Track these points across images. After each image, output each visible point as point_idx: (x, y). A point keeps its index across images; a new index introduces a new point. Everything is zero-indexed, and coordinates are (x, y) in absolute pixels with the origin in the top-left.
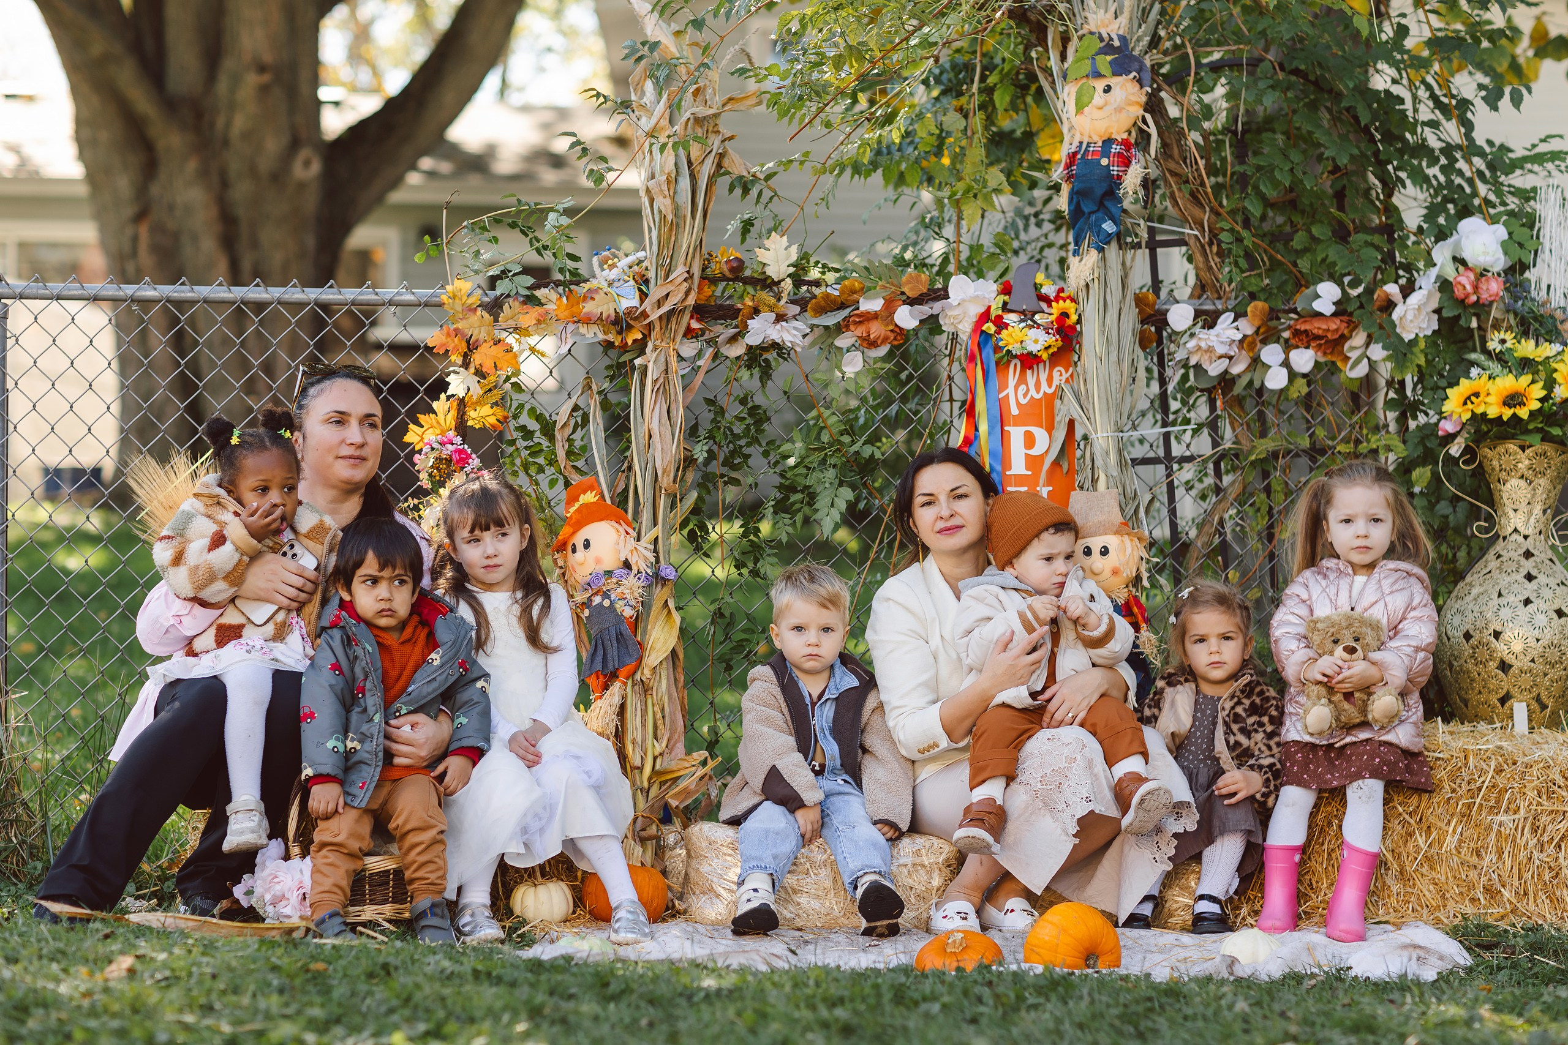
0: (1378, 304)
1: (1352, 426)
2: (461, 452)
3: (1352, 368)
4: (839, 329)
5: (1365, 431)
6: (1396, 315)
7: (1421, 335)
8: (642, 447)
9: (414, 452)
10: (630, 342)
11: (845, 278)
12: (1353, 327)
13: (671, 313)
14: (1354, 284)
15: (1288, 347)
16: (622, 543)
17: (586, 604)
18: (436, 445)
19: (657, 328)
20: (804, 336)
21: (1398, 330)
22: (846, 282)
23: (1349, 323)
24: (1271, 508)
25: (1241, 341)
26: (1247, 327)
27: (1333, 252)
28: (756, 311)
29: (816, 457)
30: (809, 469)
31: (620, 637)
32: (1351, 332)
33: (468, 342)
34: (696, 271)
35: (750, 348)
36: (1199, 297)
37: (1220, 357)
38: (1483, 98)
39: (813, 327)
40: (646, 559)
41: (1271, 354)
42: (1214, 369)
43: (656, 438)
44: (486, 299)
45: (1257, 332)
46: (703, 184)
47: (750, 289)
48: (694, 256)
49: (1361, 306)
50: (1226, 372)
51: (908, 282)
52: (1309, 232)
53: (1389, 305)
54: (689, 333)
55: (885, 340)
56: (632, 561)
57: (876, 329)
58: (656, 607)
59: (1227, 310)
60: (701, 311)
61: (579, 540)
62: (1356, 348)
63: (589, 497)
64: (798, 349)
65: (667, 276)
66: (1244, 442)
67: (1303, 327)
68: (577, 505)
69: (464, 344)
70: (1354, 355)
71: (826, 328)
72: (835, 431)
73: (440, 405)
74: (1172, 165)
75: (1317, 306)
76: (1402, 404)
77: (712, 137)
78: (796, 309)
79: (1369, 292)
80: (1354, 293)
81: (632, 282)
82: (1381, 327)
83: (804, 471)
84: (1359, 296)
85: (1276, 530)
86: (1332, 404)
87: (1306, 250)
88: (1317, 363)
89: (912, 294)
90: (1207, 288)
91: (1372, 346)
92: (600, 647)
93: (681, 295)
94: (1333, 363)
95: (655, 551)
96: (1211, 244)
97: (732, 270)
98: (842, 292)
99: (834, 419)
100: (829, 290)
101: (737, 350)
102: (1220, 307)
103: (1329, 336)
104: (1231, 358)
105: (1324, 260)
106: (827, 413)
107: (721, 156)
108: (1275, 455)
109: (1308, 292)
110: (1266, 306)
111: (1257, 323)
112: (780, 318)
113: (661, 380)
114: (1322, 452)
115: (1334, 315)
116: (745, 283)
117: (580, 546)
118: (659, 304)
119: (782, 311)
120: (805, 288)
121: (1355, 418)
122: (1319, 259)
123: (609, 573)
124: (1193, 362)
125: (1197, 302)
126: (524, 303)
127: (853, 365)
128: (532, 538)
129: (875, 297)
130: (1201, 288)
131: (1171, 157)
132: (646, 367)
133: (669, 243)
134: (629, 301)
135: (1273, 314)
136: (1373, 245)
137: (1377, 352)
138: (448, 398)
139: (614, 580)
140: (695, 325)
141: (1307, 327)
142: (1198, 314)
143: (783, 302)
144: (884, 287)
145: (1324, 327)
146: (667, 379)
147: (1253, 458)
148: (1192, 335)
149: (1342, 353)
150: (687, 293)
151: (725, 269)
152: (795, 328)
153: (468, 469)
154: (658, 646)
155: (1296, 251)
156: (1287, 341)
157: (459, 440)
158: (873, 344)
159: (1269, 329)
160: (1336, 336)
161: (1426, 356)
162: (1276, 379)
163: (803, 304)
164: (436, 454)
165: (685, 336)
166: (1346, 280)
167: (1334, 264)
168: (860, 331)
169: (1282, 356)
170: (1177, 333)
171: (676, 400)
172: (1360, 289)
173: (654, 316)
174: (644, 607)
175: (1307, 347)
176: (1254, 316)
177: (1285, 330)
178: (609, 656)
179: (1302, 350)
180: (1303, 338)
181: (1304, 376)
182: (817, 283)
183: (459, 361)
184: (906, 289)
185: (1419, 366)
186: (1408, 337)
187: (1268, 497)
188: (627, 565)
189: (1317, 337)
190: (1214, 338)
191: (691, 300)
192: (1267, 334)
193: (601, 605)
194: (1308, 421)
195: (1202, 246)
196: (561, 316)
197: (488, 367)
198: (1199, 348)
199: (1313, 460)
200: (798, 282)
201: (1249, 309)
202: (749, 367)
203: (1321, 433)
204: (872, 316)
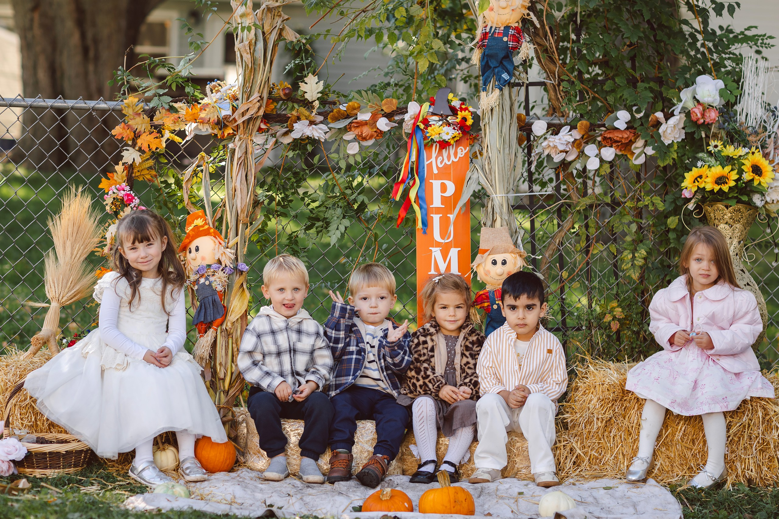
0: (651, 123)
1: (635, 191)
2: (128, 195)
3: (636, 159)
4: (346, 129)
5: (642, 194)
6: (661, 131)
7: (675, 141)
8: (230, 196)
9: (105, 193)
10: (226, 135)
11: (350, 100)
12: (637, 136)
13: (249, 120)
14: (638, 111)
15: (600, 146)
16: (217, 250)
17: (197, 282)
18: (115, 191)
19: (242, 128)
20: (326, 133)
21: (662, 139)
22: (350, 103)
23: (634, 133)
24: (588, 236)
25: (573, 142)
26: (576, 135)
27: (627, 93)
28: (299, 119)
29: (330, 202)
30: (327, 208)
31: (214, 301)
32: (636, 139)
33: (135, 132)
34: (265, 95)
35: (295, 139)
36: (552, 115)
37: (561, 151)
38: (713, 9)
39: (330, 129)
40: (230, 258)
41: (591, 150)
42: (557, 158)
43: (238, 192)
44: (147, 108)
45: (582, 138)
46: (270, 46)
47: (296, 106)
48: (264, 87)
49: (642, 125)
50: (564, 159)
51: (386, 104)
52: (614, 80)
53: (658, 124)
54: (260, 130)
55: (371, 137)
56: (222, 260)
57: (366, 131)
58: (236, 287)
59: (566, 124)
60: (267, 118)
61: (193, 246)
62: (638, 148)
63: (199, 222)
64: (323, 141)
65: (248, 98)
66: (574, 198)
67: (608, 136)
68: (193, 225)
69: (132, 134)
70: (637, 152)
71: (339, 129)
72: (342, 187)
73: (119, 168)
74: (538, 40)
75: (617, 124)
76: (664, 180)
77: (277, 18)
78: (321, 118)
79: (647, 116)
80: (638, 116)
81: (228, 101)
82: (652, 137)
83: (324, 209)
84: (641, 118)
85: (591, 249)
86: (624, 178)
87: (613, 91)
88: (616, 155)
89: (387, 110)
90: (556, 110)
91: (647, 148)
92: (203, 307)
93: (255, 109)
94: (626, 155)
95: (236, 254)
96: (559, 85)
97: (285, 95)
98: (348, 109)
99: (342, 180)
100: (341, 107)
101: (287, 140)
102: (563, 122)
103: (623, 141)
104: (567, 152)
105: (621, 97)
106: (338, 176)
107: (281, 30)
108: (591, 206)
109: (612, 115)
110: (588, 123)
111: (583, 133)
112: (312, 123)
113: (243, 158)
114: (619, 204)
115: (627, 129)
116: (293, 102)
117: (193, 250)
118: (243, 114)
119: (313, 119)
120: (327, 105)
121: (638, 186)
122: (619, 96)
123: (209, 266)
124: (546, 153)
125: (550, 118)
126: (168, 110)
127: (353, 149)
128: (169, 244)
129: (367, 112)
130: (553, 110)
131: (538, 35)
132: (235, 149)
133: (250, 79)
134: (226, 112)
135: (592, 127)
136: (650, 88)
137: (650, 151)
138: (123, 164)
139: (212, 270)
140: (263, 126)
141: (611, 136)
142: (549, 126)
143: (314, 114)
144: (372, 107)
145: (621, 136)
146: (246, 158)
147: (578, 208)
148: (545, 139)
149: (630, 150)
150: (259, 108)
151: (282, 94)
152: (320, 129)
153: (132, 205)
154: (237, 309)
155: (606, 91)
156: (599, 142)
157: (128, 188)
158: (365, 139)
159: (589, 136)
160: (627, 141)
161: (677, 153)
162: (593, 164)
163: (325, 115)
164: (115, 196)
165: (258, 131)
166: (634, 108)
167: (627, 100)
168: (357, 131)
169: (597, 152)
170: (537, 137)
171: (251, 169)
172: (642, 114)
173: (240, 121)
174: (229, 286)
175: (611, 147)
176: (581, 129)
177: (599, 136)
178: (208, 313)
179: (608, 148)
180: (609, 142)
181: (610, 162)
182: (334, 103)
183: (130, 143)
184: (384, 108)
185: (674, 159)
186: (667, 142)
187: (587, 230)
188: (219, 262)
189: (616, 142)
190: (557, 141)
191: (261, 113)
192: (588, 138)
193: (204, 283)
194: (611, 188)
195: (554, 86)
196: (188, 119)
197: (145, 147)
198: (550, 146)
199: (613, 209)
200: (323, 101)
201: (578, 125)
202: (294, 150)
203: (617, 195)
204: (364, 123)
